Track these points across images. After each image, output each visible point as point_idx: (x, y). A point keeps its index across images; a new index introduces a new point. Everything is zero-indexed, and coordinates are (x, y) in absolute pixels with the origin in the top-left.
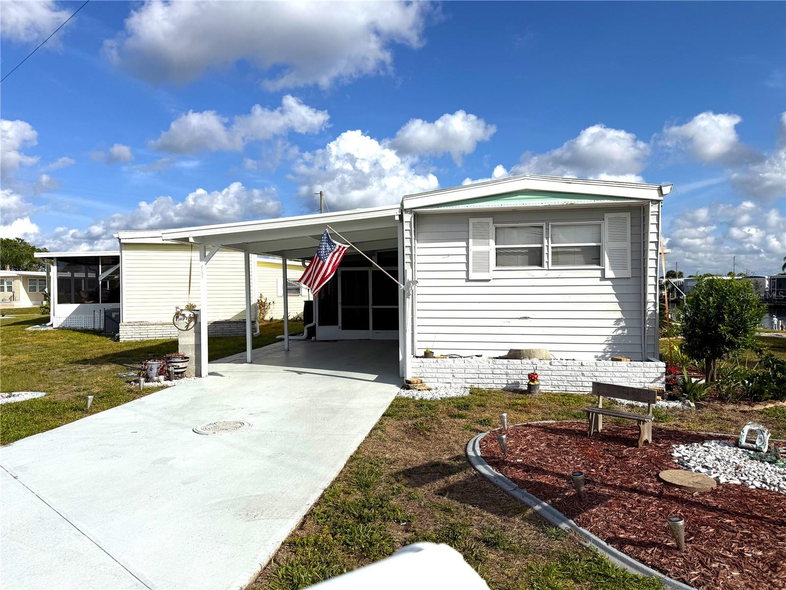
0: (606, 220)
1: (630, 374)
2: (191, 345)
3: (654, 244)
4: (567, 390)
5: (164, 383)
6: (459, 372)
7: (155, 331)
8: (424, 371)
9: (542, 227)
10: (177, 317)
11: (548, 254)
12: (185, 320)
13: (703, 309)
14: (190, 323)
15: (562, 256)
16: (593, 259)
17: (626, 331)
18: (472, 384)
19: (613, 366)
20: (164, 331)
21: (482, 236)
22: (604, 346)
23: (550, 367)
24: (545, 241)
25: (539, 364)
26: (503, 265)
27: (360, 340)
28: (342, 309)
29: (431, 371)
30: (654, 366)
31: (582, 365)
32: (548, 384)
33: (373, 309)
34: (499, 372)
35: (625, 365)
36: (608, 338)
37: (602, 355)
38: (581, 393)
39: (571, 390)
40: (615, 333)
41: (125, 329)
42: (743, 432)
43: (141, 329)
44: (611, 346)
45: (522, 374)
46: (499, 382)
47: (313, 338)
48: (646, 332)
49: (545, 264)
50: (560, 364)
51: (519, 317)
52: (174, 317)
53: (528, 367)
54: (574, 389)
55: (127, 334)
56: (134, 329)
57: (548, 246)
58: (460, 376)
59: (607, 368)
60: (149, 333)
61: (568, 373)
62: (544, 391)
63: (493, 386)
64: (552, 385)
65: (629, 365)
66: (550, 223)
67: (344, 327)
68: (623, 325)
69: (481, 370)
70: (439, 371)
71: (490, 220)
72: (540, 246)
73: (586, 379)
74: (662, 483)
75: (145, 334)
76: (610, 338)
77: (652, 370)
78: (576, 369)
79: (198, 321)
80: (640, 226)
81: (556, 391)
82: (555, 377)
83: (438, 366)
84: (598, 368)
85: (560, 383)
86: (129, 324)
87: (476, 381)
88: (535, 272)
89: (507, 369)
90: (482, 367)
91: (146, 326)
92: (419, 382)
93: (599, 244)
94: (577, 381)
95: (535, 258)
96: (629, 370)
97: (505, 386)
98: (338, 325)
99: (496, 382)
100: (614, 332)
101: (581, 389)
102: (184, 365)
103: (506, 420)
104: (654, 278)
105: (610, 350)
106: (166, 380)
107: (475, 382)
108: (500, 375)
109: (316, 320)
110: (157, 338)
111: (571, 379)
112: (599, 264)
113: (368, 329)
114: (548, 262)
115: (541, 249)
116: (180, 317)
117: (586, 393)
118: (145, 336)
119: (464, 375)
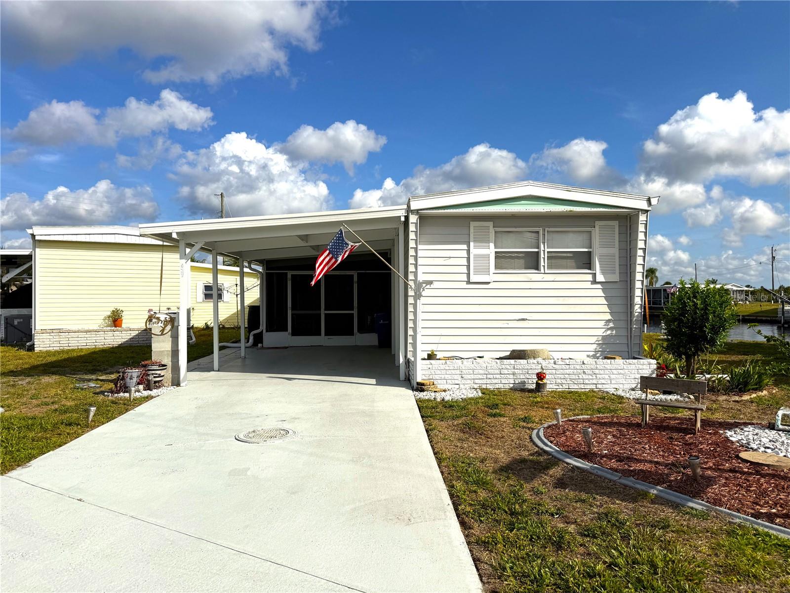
0: (597, 228)
1: (626, 371)
2: (167, 351)
3: (642, 251)
4: (570, 388)
5: (146, 393)
6: (468, 373)
7: (77, 339)
8: (433, 373)
9: (538, 232)
10: (151, 321)
11: (544, 258)
12: (160, 324)
13: (689, 310)
14: (165, 327)
15: (556, 260)
16: (584, 264)
17: (614, 331)
18: (481, 385)
19: (611, 364)
20: (88, 338)
21: (482, 240)
22: (595, 346)
23: (554, 366)
24: (542, 246)
25: (544, 363)
26: (501, 268)
27: (312, 346)
28: (292, 315)
29: (440, 373)
30: (646, 363)
31: (583, 363)
32: (552, 383)
33: (325, 314)
34: (507, 372)
35: (622, 363)
36: (598, 338)
37: (593, 355)
38: (582, 390)
39: (574, 387)
40: (605, 333)
41: (42, 337)
42: (778, 417)
43: (61, 337)
44: (601, 345)
45: (528, 373)
46: (507, 382)
47: (260, 345)
48: (633, 332)
49: (542, 268)
50: (564, 363)
51: (517, 318)
52: (147, 321)
53: (534, 366)
54: (576, 387)
55: (43, 343)
56: (52, 337)
57: (544, 250)
58: (469, 376)
59: (606, 366)
60: (70, 342)
61: (571, 371)
62: (550, 390)
63: (501, 386)
64: (556, 383)
65: (625, 363)
66: (546, 229)
67: (295, 333)
68: (612, 326)
69: (490, 371)
70: (448, 373)
71: (490, 224)
72: (536, 250)
73: (587, 377)
74: (749, 463)
75: (66, 342)
76: (600, 338)
77: (645, 367)
78: (578, 367)
79: (176, 324)
80: (627, 234)
81: (560, 389)
82: (559, 376)
83: (447, 368)
84: (598, 366)
85: (564, 381)
86: (43, 331)
87: (485, 381)
88: (533, 275)
89: (514, 369)
90: (490, 368)
91: (67, 334)
92: (432, 383)
93: (590, 250)
94: (579, 379)
95: (532, 262)
96: (625, 368)
97: (512, 385)
98: (287, 331)
99: (503, 381)
100: (603, 333)
101: (582, 386)
102: (162, 373)
103: (560, 416)
104: (640, 282)
105: (601, 350)
106: (145, 390)
107: (483, 383)
108: (508, 375)
109: (263, 326)
110: (79, 347)
111: (573, 377)
112: (590, 269)
113: (320, 334)
114: (544, 266)
115: (538, 253)
116: (154, 320)
117: (587, 390)
118: (65, 345)
119: (472, 375)
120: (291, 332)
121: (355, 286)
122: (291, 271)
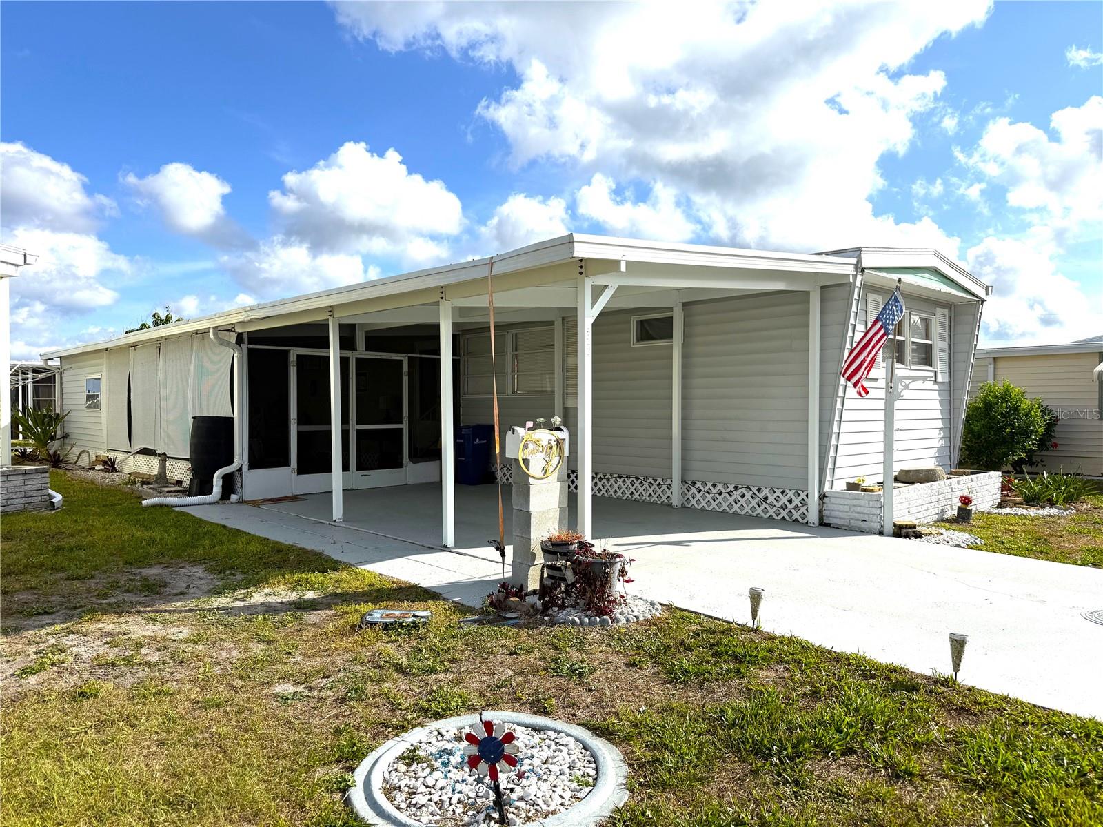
0: (937, 316)
11: (910, 350)
17: (943, 441)
18: (920, 520)
22: (934, 460)
24: (908, 334)
28: (298, 433)
29: (897, 508)
33: (357, 431)
40: (939, 444)
47: (234, 497)
49: (908, 362)
57: (910, 339)
68: (942, 435)
70: (901, 507)
72: (903, 339)
76: (936, 450)
80: (951, 326)
90: (925, 496)
93: (931, 343)
97: (936, 516)
98: (289, 465)
109: (241, 457)
112: (930, 365)
114: (910, 360)
115: (902, 343)
120: (296, 466)
121: (406, 379)
122: (297, 349)
